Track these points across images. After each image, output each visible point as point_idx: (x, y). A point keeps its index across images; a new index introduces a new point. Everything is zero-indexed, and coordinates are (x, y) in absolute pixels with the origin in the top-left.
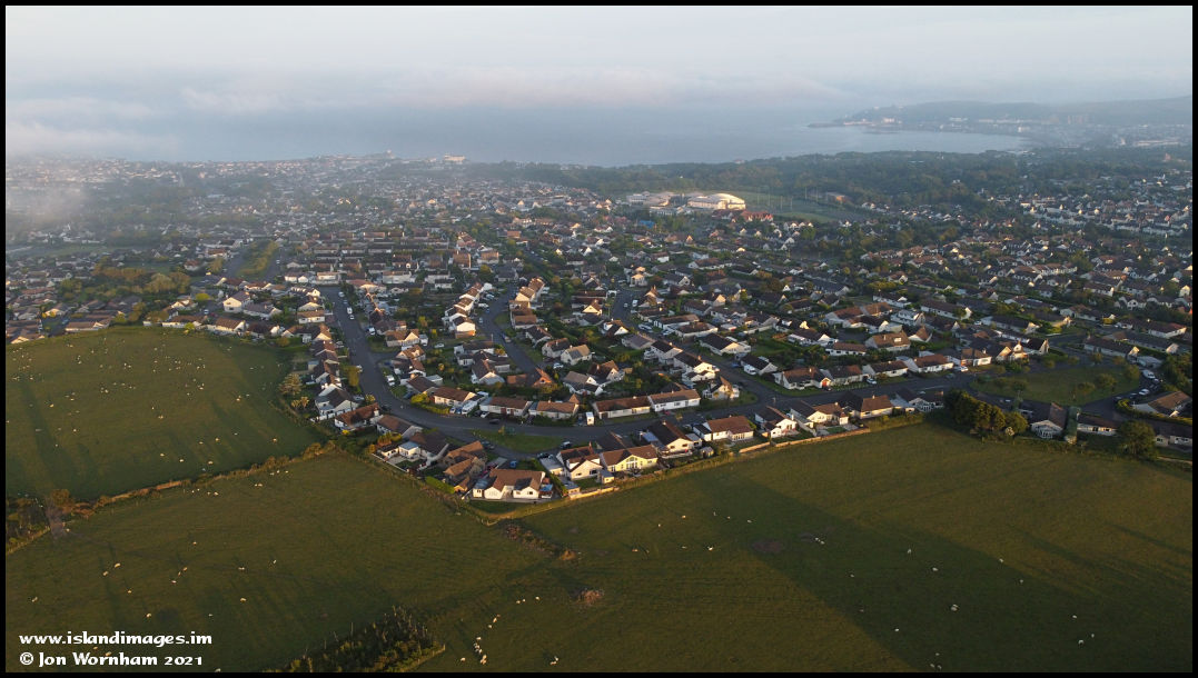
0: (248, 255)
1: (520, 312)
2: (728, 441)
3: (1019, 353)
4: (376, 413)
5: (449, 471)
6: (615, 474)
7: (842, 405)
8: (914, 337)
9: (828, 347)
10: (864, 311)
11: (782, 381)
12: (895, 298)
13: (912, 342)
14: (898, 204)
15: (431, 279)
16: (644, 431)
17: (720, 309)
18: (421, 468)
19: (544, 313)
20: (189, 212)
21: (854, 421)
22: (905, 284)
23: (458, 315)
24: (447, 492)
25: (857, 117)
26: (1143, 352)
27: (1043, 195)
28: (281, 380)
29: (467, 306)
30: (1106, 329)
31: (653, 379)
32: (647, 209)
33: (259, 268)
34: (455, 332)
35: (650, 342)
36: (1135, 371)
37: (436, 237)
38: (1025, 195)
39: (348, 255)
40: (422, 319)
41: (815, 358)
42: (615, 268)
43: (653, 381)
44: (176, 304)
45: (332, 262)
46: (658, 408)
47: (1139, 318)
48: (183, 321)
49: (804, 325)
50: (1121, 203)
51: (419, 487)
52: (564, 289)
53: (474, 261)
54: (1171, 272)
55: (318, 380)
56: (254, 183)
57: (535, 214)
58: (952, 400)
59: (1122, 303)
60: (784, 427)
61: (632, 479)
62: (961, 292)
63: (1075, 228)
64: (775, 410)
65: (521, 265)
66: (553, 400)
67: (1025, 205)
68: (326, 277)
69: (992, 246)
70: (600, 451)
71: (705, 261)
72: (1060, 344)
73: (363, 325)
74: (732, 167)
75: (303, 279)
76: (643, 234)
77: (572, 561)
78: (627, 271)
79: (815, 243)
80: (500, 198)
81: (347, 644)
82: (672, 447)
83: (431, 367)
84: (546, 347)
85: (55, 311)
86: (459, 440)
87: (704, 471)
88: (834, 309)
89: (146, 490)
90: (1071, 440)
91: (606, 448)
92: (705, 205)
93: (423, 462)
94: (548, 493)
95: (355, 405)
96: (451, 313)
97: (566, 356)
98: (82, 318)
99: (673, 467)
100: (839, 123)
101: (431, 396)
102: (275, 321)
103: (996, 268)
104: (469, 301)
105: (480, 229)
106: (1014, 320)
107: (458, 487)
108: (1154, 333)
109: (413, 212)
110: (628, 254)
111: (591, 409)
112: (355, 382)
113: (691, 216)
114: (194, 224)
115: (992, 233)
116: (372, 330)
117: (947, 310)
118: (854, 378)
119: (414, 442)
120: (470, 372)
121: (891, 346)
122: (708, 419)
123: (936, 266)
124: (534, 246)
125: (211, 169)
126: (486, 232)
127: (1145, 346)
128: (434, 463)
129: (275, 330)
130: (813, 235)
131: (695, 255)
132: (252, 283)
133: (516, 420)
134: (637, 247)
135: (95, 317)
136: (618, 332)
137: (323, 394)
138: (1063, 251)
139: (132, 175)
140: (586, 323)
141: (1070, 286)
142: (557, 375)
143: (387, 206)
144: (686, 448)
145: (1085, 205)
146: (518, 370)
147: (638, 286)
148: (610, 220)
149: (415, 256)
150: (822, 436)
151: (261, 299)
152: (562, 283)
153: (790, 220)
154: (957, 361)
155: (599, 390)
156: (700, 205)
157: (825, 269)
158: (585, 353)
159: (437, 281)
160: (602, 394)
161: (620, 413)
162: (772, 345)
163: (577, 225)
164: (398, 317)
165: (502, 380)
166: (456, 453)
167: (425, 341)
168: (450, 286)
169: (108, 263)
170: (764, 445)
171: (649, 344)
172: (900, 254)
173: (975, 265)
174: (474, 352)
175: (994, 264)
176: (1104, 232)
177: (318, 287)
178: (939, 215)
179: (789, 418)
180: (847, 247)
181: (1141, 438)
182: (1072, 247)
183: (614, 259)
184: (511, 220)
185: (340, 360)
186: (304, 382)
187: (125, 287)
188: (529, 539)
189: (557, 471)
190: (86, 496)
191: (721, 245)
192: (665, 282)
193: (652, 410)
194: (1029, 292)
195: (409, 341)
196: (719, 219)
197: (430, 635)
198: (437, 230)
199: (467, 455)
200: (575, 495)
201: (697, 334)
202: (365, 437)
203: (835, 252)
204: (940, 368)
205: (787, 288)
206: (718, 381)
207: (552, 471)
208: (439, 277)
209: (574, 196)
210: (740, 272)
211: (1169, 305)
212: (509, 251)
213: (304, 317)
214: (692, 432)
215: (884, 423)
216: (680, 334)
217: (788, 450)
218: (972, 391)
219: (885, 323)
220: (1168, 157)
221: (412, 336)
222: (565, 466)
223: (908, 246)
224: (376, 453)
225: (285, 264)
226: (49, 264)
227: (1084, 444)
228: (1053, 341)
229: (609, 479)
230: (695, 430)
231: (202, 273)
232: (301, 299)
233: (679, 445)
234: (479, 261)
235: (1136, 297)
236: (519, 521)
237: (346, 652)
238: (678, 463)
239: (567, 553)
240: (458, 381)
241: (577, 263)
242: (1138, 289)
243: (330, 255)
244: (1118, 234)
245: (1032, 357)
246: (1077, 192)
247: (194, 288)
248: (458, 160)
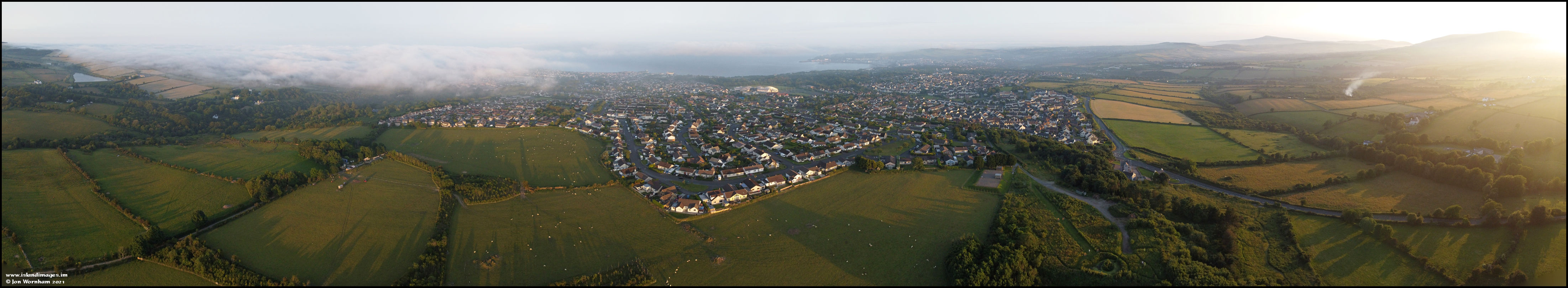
0: (596, 105)
1: (693, 132)
2: (775, 186)
3: (878, 139)
4: (635, 170)
5: (662, 198)
6: (730, 202)
7: (819, 167)
8: (842, 137)
9: (812, 144)
10: (824, 129)
11: (795, 159)
12: (834, 123)
13: (842, 139)
14: (832, 89)
15: (659, 118)
16: (742, 183)
17: (770, 131)
18: (651, 196)
19: (702, 133)
20: (578, 89)
21: (824, 173)
22: (837, 117)
23: (669, 133)
24: (660, 207)
25: (816, 59)
26: (915, 133)
27: (878, 83)
28: (601, 153)
29: (673, 128)
30: (904, 126)
31: (745, 160)
32: (741, 93)
33: (599, 110)
34: (667, 139)
35: (744, 145)
36: (913, 139)
37: (662, 102)
38: (873, 83)
39: (630, 107)
40: (655, 134)
41: (807, 148)
42: (729, 115)
43: (745, 161)
44: (570, 121)
45: (624, 110)
46: (747, 173)
47: (912, 121)
48: (571, 127)
49: (802, 136)
50: (902, 84)
51: (649, 203)
52: (710, 124)
53: (676, 112)
54: (919, 105)
55: (615, 155)
56: (601, 82)
57: (699, 94)
58: (858, 160)
59: (907, 117)
60: (797, 178)
61: (737, 204)
62: (856, 119)
63: (890, 93)
64: (793, 171)
65: (693, 114)
66: (705, 169)
67: (873, 87)
68: (621, 115)
69: (865, 101)
70: (724, 192)
71: (764, 112)
72: (890, 134)
73: (633, 134)
74: (773, 77)
75: (613, 115)
76: (740, 102)
77: (712, 243)
78: (734, 116)
79: (804, 104)
80: (686, 88)
81: (616, 272)
82: (753, 190)
83: (657, 153)
84: (703, 147)
85: (534, 118)
86: (667, 185)
87: (766, 200)
88: (813, 129)
89: (551, 188)
90: (898, 168)
91: (726, 191)
92: (763, 91)
93: (652, 193)
94: (702, 211)
95: (628, 166)
96: (666, 132)
97: (710, 151)
98: (541, 122)
99: (753, 198)
100: (810, 61)
101: (657, 165)
102: (602, 130)
103: (867, 109)
104: (673, 127)
105: (678, 100)
106: (874, 127)
107: (665, 206)
108: (917, 126)
109: (654, 92)
110: (735, 110)
111: (720, 174)
112: (628, 157)
113: (758, 95)
114: (579, 93)
115: (864, 97)
116: (636, 137)
117: (852, 126)
118: (822, 156)
119: (649, 184)
120: (672, 156)
121: (834, 141)
122: (768, 177)
123: (847, 110)
124: (698, 107)
125: (587, 75)
126: (681, 100)
127: (915, 131)
128: (656, 194)
129: (601, 133)
130: (803, 101)
131: (760, 110)
132: (596, 115)
133: (690, 177)
134: (738, 107)
135: (545, 122)
136: (731, 141)
137: (616, 160)
138: (887, 101)
139: (562, 75)
140: (718, 137)
141: (891, 113)
142: (707, 159)
143: (645, 90)
144: (759, 190)
145: (891, 85)
146: (691, 156)
147: (738, 122)
148: (727, 97)
149: (654, 109)
150: (812, 180)
151: (598, 121)
152: (709, 121)
153: (795, 96)
154: (858, 145)
155: (723, 165)
156: (761, 91)
157: (809, 114)
158: (718, 150)
159: (661, 119)
160: (724, 167)
161: (732, 175)
162: (791, 144)
163: (715, 99)
164: (646, 132)
165: (684, 160)
166: (665, 190)
167: (655, 143)
168: (666, 121)
169: (551, 104)
170: (790, 186)
171: (743, 146)
172: (834, 106)
173: (860, 109)
174: (674, 148)
175: (866, 108)
176: (898, 94)
177: (618, 119)
178: (846, 92)
179: (799, 174)
180: (816, 105)
181: (919, 163)
182: (890, 100)
183: (729, 112)
184: (690, 96)
185: (623, 148)
186: (610, 155)
187: (555, 113)
188: (694, 232)
189: (706, 200)
190: (533, 186)
191: (770, 106)
192: (749, 121)
193: (745, 174)
194: (878, 116)
195: (650, 142)
196: (768, 96)
197: (650, 273)
198: (662, 99)
199: (670, 192)
200: (713, 211)
201: (762, 141)
202: (630, 180)
203: (811, 107)
204: (852, 148)
205: (795, 122)
206: (771, 160)
207: (704, 200)
208: (662, 117)
209: (714, 88)
210: (777, 116)
211: (920, 116)
212: (689, 108)
213: (612, 130)
214: (761, 183)
215: (835, 172)
216: (755, 141)
217: (799, 188)
218: (865, 155)
219: (832, 133)
220: (912, 69)
221: (651, 140)
222: (709, 199)
223: (837, 104)
224: (634, 187)
225: (608, 109)
226: (535, 103)
227: (903, 169)
228: (888, 133)
229: (727, 205)
230: (762, 182)
231: (579, 110)
232: (612, 123)
233: (756, 188)
234: (678, 112)
235: (910, 115)
236: (690, 223)
237: (615, 275)
238: (755, 197)
239: (709, 239)
240: (667, 160)
241: (715, 113)
242: (911, 112)
243: (623, 107)
244: (902, 94)
245: (882, 140)
246: (889, 81)
247: (576, 115)
248: (672, 74)
